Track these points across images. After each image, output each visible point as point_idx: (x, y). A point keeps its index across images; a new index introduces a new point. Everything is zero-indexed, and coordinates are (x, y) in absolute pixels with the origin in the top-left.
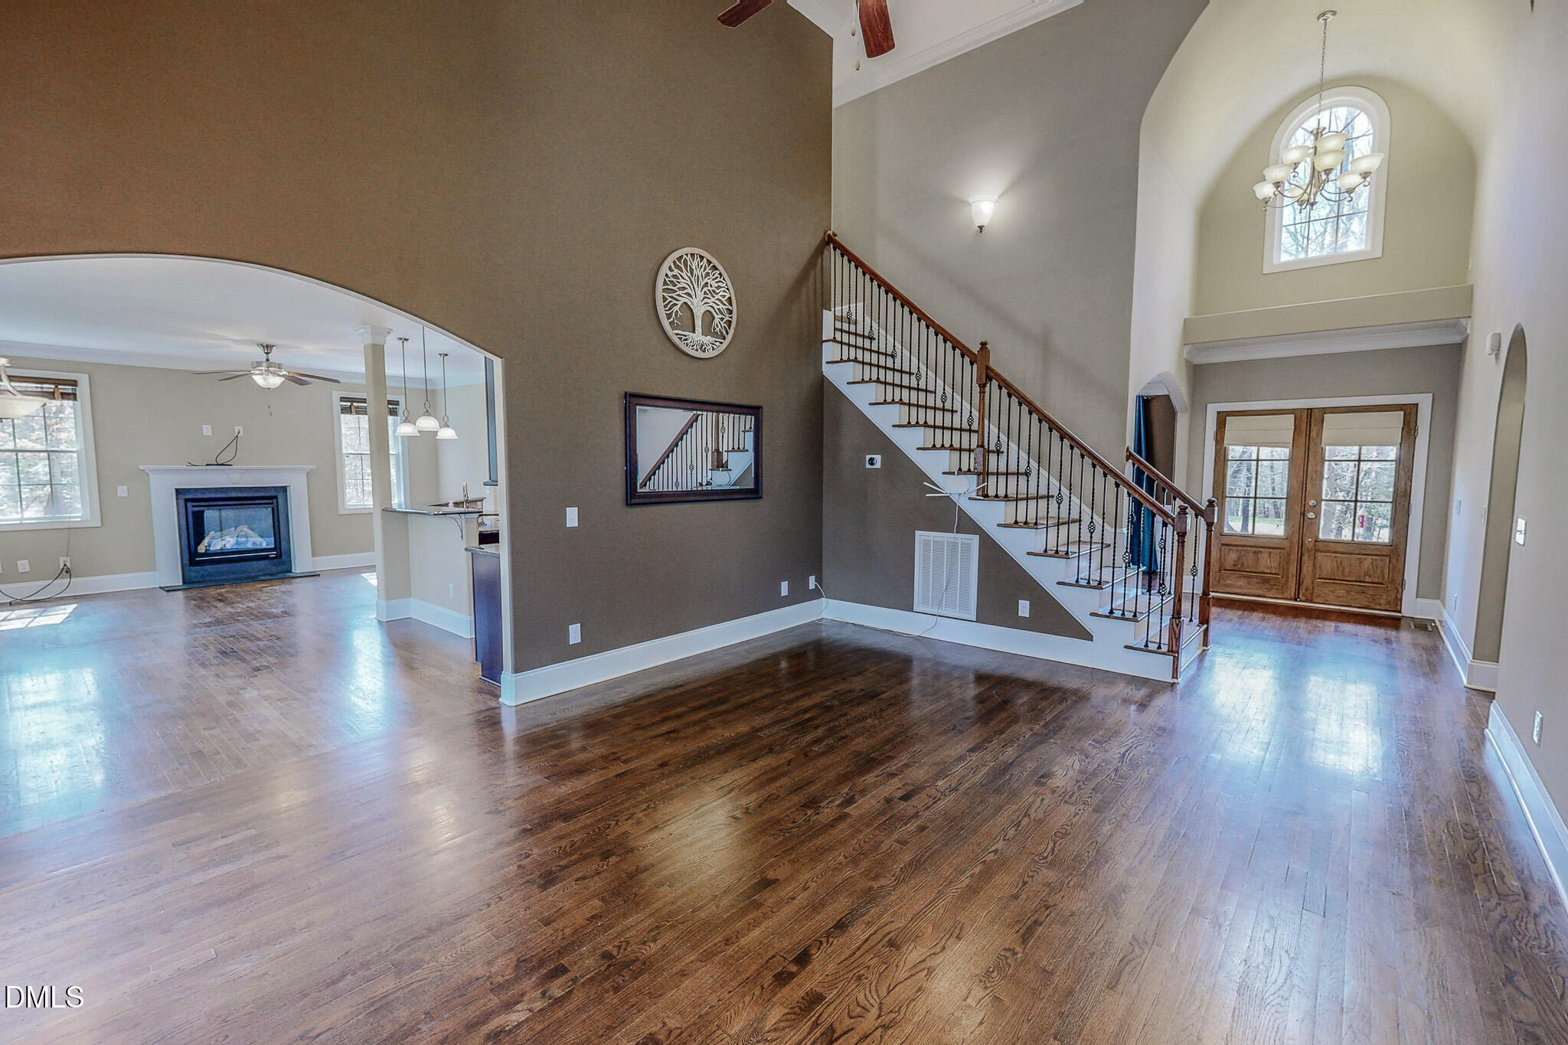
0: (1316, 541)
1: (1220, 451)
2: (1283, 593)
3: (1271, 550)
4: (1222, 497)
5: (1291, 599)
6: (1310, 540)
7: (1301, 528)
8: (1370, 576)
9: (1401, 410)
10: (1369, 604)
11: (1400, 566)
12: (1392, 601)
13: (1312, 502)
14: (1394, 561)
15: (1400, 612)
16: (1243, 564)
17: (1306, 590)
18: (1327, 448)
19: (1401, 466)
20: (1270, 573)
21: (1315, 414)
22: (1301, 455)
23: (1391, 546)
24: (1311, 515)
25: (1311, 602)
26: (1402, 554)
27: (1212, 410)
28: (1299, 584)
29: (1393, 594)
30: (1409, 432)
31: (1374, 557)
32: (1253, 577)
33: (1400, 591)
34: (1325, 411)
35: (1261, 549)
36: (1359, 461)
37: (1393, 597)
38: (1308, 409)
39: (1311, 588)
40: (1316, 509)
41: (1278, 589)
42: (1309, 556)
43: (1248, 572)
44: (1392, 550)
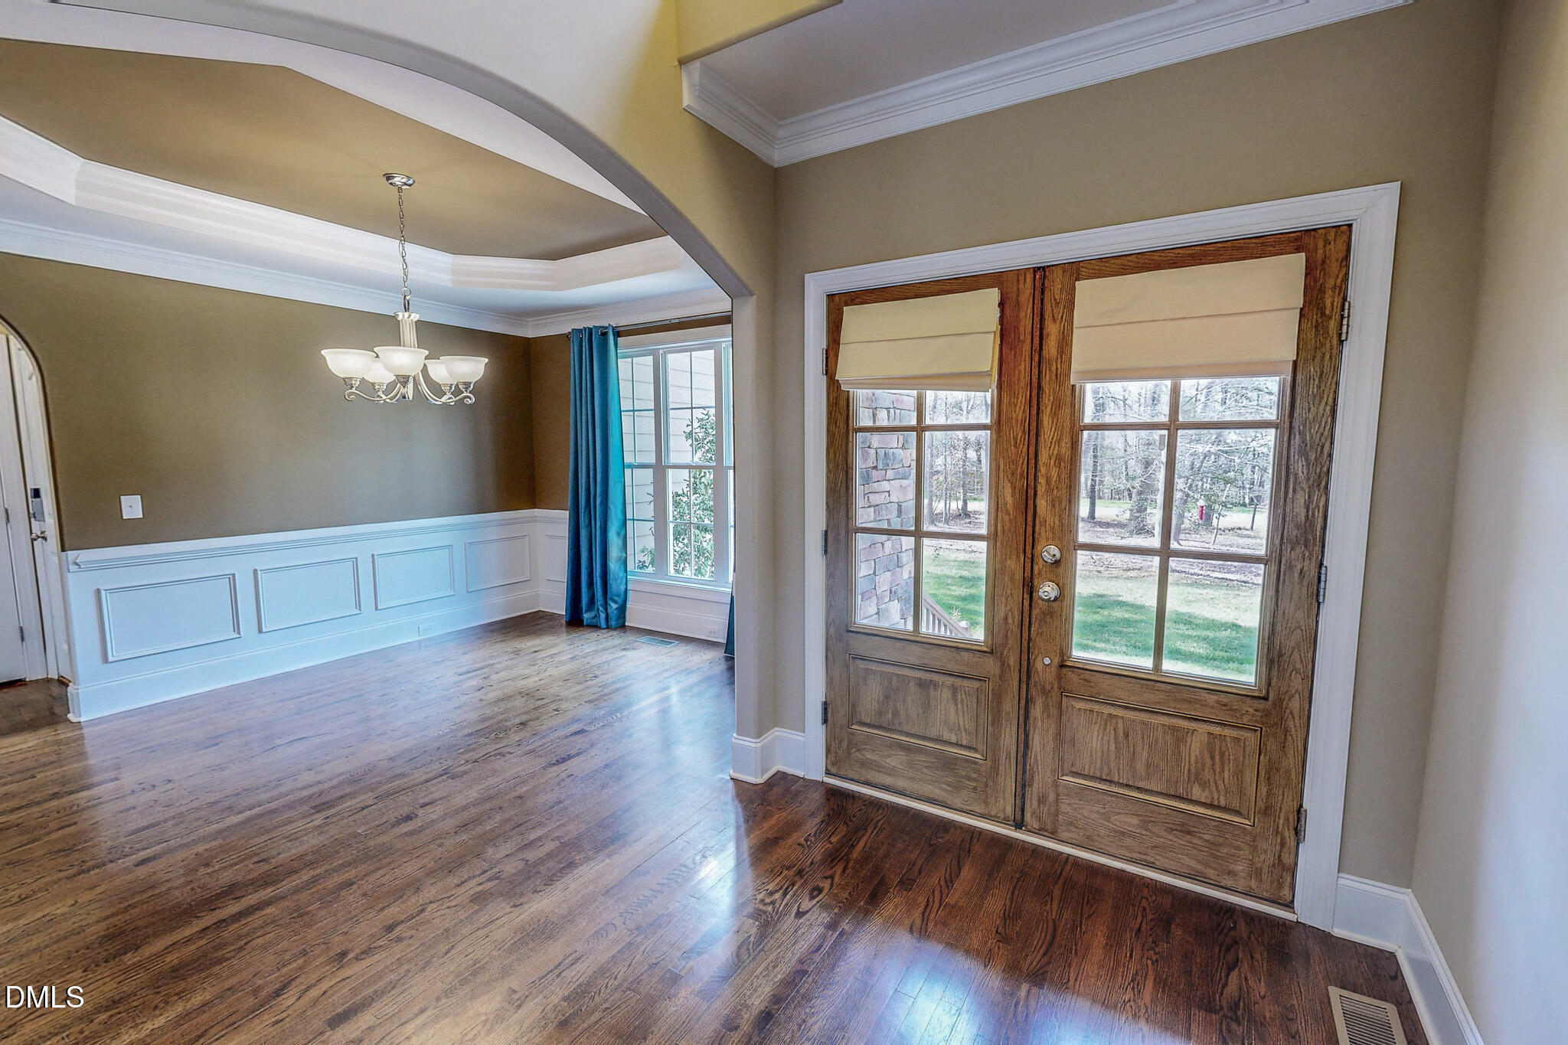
0: (1062, 666)
1: (837, 404)
2: (987, 804)
3: (958, 682)
4: (847, 532)
5: (1004, 821)
6: (1047, 661)
7: (1026, 620)
8: (1204, 785)
9: (1298, 250)
10: (1200, 867)
11: (1291, 761)
12: (1265, 870)
13: (1050, 551)
14: (1272, 745)
15: (1289, 905)
16: (896, 713)
17: (1042, 800)
18: (1089, 387)
19: (1297, 440)
20: (957, 745)
21: (1056, 284)
22: (1019, 412)
23: (1266, 698)
24: (1048, 590)
25: (1053, 835)
26: (1296, 733)
27: (817, 287)
28: (1023, 786)
29: (1268, 848)
30: (1320, 328)
31: (1217, 730)
32: (920, 750)
33: (1291, 841)
34: (1077, 270)
35: (936, 677)
36: (1173, 426)
37: (1270, 859)
38: (1036, 270)
39: (1052, 797)
40: (1061, 569)
41: (975, 788)
42: (1046, 707)
43: (907, 734)
44: (1267, 714)
